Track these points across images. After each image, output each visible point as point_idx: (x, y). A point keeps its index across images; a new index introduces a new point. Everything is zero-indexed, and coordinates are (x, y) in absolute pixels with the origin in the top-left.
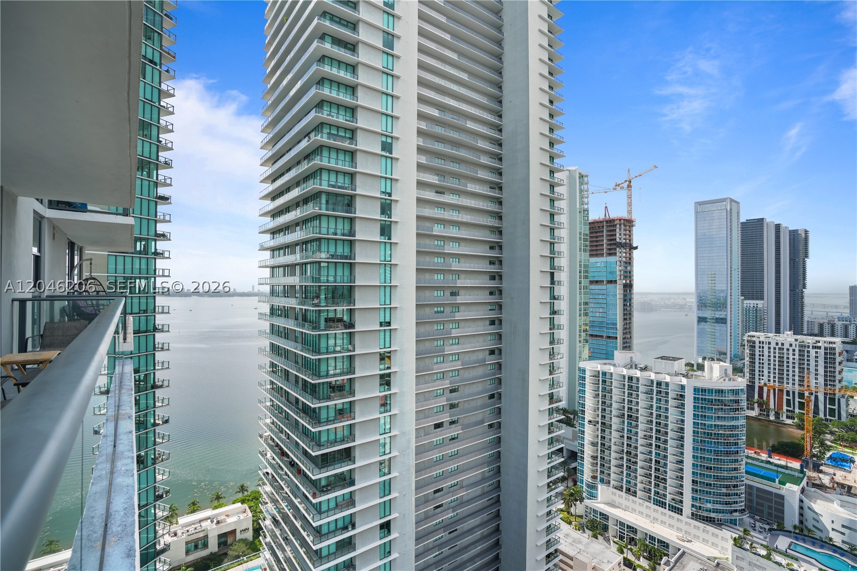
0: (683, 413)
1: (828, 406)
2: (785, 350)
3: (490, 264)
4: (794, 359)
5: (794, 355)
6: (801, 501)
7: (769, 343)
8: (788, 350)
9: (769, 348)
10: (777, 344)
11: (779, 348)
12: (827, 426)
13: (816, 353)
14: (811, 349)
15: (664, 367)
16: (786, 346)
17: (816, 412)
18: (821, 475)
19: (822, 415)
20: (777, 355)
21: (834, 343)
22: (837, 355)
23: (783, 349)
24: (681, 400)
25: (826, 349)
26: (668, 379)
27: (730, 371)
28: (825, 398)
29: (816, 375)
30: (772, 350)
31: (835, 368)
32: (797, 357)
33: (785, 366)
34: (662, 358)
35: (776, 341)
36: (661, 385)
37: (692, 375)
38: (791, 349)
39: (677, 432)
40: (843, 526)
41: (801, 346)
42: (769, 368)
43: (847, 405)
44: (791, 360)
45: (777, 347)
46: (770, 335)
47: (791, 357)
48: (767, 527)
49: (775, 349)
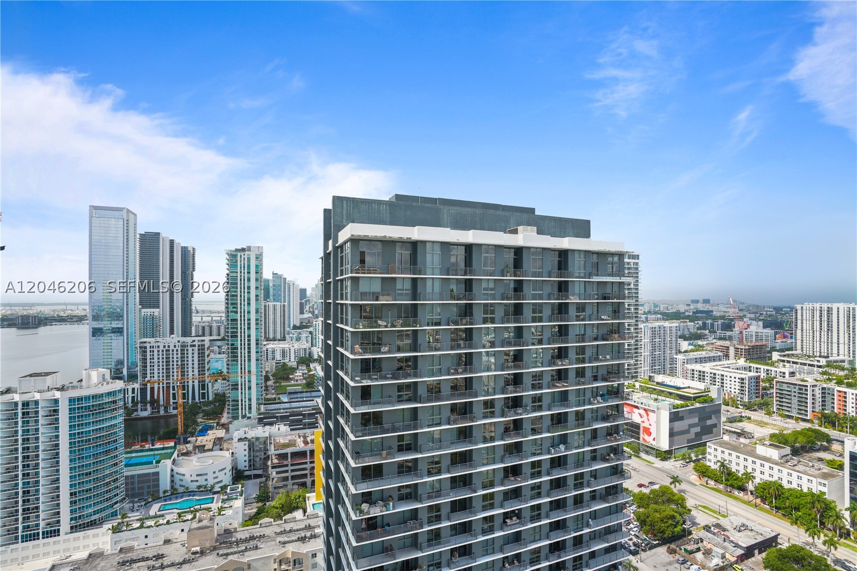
0: (57, 428)
1: (201, 391)
2: (171, 351)
4: (177, 358)
5: (177, 354)
6: (172, 470)
7: (158, 347)
8: (173, 350)
9: (158, 351)
10: (164, 347)
11: (166, 350)
12: (200, 407)
13: (193, 350)
14: (189, 348)
15: (33, 384)
16: (172, 347)
17: (194, 398)
18: (187, 445)
19: (197, 400)
20: (165, 356)
21: (204, 341)
22: (206, 349)
23: (169, 350)
24: (54, 415)
25: (199, 346)
26: (37, 396)
27: (108, 376)
28: (199, 385)
29: (193, 368)
30: (161, 353)
31: (204, 360)
32: (179, 356)
33: (171, 365)
34: (31, 376)
35: (163, 344)
36: (28, 405)
37: (68, 387)
38: (175, 349)
39: (51, 450)
40: (198, 475)
41: (182, 346)
42: (159, 369)
43: (213, 387)
44: (175, 360)
45: (164, 349)
46: (158, 339)
47: (175, 356)
48: (143, 503)
49: (163, 351)
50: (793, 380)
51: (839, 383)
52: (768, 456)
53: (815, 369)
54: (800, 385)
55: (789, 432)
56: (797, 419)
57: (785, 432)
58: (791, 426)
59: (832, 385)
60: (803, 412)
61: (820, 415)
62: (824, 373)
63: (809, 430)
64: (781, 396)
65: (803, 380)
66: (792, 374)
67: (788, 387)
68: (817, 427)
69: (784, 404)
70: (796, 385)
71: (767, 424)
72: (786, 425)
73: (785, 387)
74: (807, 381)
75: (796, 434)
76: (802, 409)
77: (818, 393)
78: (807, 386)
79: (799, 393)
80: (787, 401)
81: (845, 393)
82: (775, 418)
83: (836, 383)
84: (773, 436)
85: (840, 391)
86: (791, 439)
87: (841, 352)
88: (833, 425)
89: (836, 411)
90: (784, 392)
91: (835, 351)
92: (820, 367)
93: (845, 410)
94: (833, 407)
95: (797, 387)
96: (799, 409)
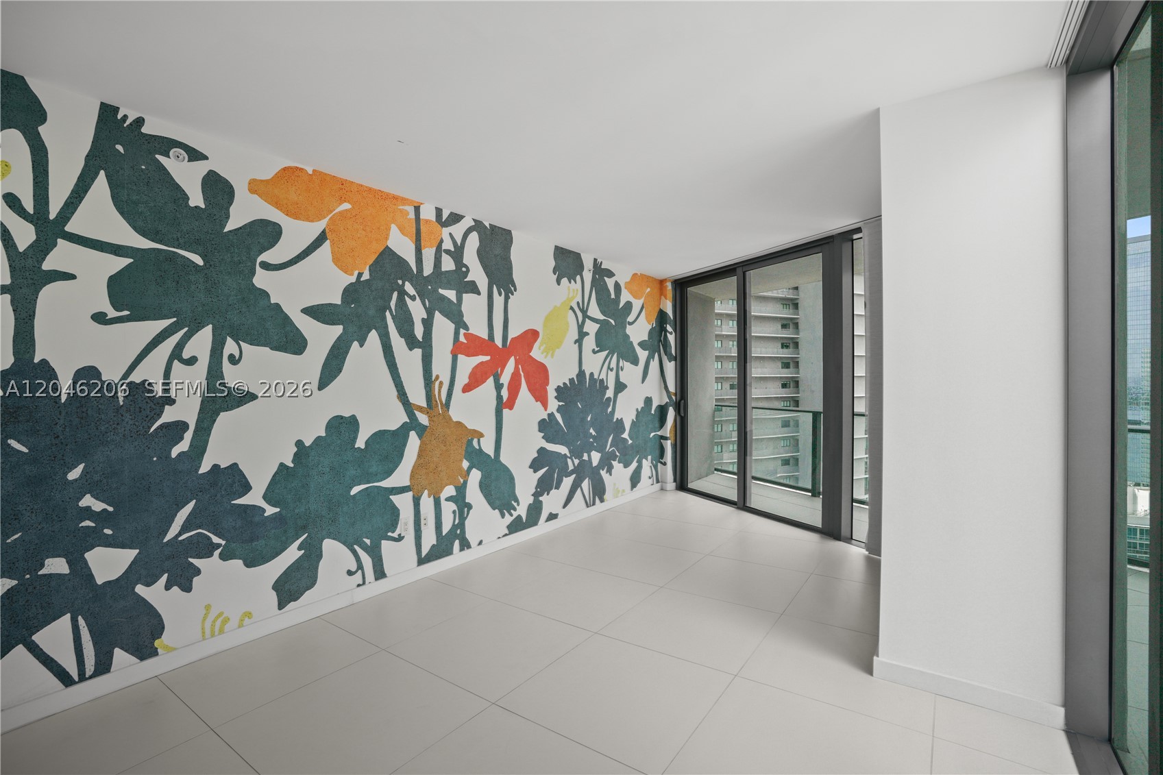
3: (782, 348)
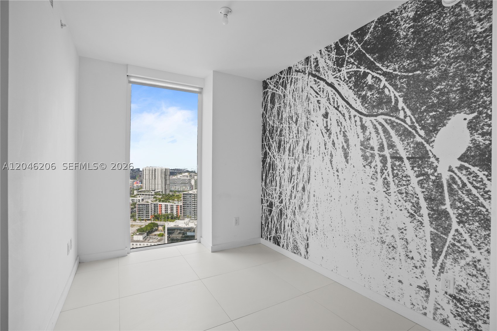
50: (143, 203)
51: (160, 201)
52: (138, 240)
53: (151, 196)
54: (146, 204)
55: (144, 226)
56: (146, 220)
57: (142, 227)
58: (144, 224)
59: (157, 202)
60: (148, 216)
61: (153, 216)
62: (154, 198)
63: (151, 223)
64: (139, 211)
65: (147, 202)
66: (143, 200)
67: (142, 206)
68: (153, 222)
69: (140, 214)
70: (145, 204)
71: (134, 225)
72: (142, 224)
73: (141, 206)
74: (149, 202)
75: (146, 226)
76: (147, 216)
77: (153, 206)
78: (149, 204)
79: (146, 208)
80: (142, 213)
81: (162, 205)
82: (137, 222)
83: (159, 201)
84: (138, 230)
85: (160, 205)
86: (145, 229)
87: (159, 188)
88: (158, 219)
89: (159, 213)
90: (140, 209)
91: (157, 188)
92: (152, 195)
93: (162, 212)
94: (158, 212)
95: (146, 205)
96: (146, 215)
